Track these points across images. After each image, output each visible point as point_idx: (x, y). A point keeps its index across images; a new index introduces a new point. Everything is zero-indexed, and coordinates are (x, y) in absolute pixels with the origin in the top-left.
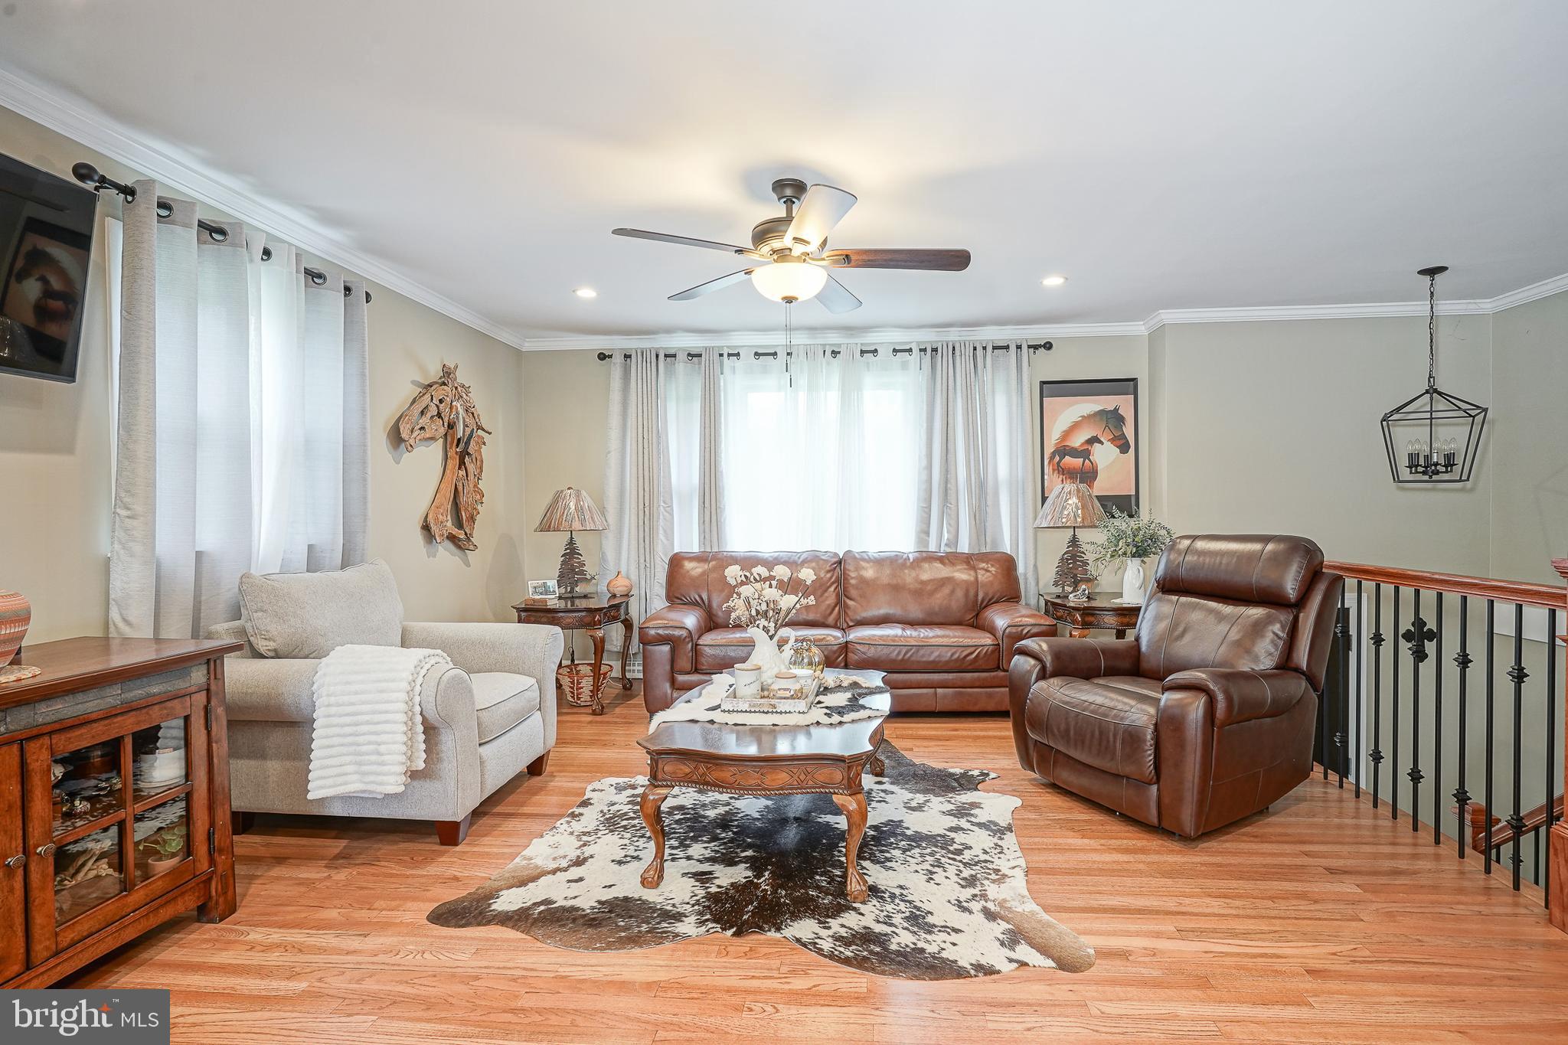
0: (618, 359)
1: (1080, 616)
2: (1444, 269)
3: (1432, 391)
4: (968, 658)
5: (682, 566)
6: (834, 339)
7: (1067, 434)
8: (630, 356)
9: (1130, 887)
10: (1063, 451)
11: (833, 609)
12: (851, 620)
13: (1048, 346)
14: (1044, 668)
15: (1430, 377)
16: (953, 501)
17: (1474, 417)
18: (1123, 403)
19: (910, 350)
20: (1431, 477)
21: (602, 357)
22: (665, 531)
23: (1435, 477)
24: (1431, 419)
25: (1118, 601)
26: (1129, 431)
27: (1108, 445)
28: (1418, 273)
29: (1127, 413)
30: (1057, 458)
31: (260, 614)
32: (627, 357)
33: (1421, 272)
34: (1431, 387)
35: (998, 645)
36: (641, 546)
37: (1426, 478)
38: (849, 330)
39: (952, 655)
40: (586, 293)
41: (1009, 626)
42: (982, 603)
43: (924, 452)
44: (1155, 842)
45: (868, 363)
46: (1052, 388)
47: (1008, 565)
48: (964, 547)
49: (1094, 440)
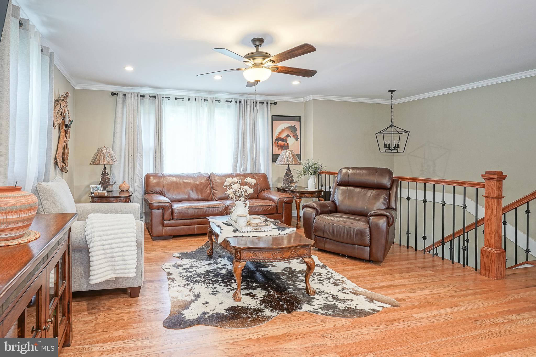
0: (121, 96)
1: (299, 194)
2: (395, 90)
3: (392, 126)
4: (268, 210)
5: (149, 178)
6: (204, 95)
7: (280, 133)
8: (125, 95)
9: (380, 279)
10: (278, 139)
11: (210, 194)
12: (217, 198)
13: (275, 103)
14: (317, 211)
15: (392, 121)
16: (246, 155)
17: (400, 134)
18: (296, 124)
19: (231, 101)
20: (392, 151)
21: (113, 94)
22: (140, 165)
23: (393, 151)
24: (392, 134)
25: (306, 189)
26: (298, 133)
27: (292, 137)
28: (388, 91)
29: (298, 127)
30: (277, 141)
31: (46, 201)
32: (124, 95)
33: (389, 91)
34: (392, 125)
35: (276, 205)
36: (130, 171)
37: (391, 151)
38: (210, 92)
39: (263, 209)
40: (129, 68)
41: (279, 198)
42: (259, 191)
43: (236, 137)
44: (368, 265)
45: (216, 105)
46: (275, 118)
47: (265, 177)
48: (249, 171)
49: (288, 136)
